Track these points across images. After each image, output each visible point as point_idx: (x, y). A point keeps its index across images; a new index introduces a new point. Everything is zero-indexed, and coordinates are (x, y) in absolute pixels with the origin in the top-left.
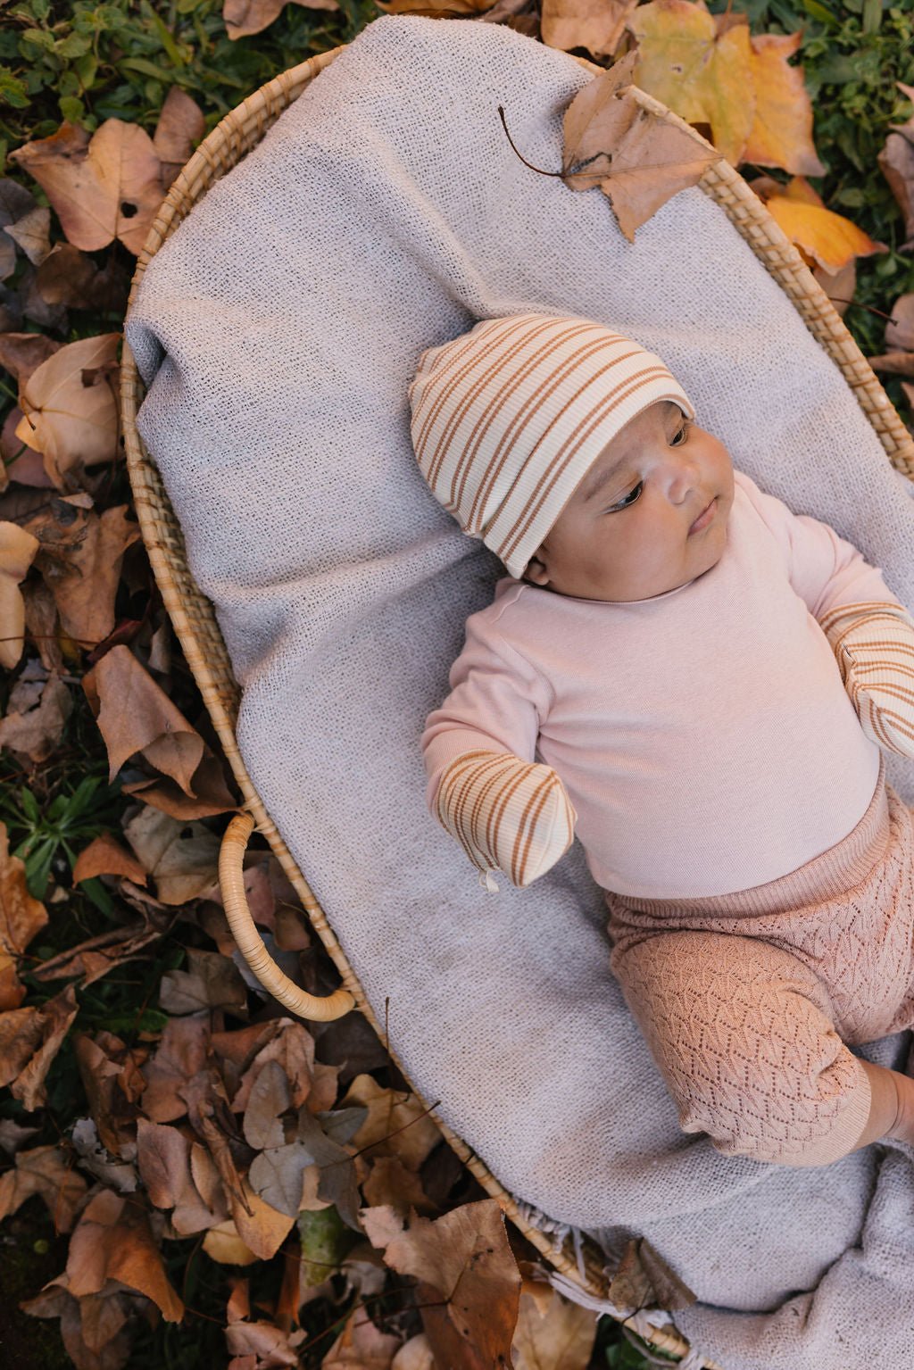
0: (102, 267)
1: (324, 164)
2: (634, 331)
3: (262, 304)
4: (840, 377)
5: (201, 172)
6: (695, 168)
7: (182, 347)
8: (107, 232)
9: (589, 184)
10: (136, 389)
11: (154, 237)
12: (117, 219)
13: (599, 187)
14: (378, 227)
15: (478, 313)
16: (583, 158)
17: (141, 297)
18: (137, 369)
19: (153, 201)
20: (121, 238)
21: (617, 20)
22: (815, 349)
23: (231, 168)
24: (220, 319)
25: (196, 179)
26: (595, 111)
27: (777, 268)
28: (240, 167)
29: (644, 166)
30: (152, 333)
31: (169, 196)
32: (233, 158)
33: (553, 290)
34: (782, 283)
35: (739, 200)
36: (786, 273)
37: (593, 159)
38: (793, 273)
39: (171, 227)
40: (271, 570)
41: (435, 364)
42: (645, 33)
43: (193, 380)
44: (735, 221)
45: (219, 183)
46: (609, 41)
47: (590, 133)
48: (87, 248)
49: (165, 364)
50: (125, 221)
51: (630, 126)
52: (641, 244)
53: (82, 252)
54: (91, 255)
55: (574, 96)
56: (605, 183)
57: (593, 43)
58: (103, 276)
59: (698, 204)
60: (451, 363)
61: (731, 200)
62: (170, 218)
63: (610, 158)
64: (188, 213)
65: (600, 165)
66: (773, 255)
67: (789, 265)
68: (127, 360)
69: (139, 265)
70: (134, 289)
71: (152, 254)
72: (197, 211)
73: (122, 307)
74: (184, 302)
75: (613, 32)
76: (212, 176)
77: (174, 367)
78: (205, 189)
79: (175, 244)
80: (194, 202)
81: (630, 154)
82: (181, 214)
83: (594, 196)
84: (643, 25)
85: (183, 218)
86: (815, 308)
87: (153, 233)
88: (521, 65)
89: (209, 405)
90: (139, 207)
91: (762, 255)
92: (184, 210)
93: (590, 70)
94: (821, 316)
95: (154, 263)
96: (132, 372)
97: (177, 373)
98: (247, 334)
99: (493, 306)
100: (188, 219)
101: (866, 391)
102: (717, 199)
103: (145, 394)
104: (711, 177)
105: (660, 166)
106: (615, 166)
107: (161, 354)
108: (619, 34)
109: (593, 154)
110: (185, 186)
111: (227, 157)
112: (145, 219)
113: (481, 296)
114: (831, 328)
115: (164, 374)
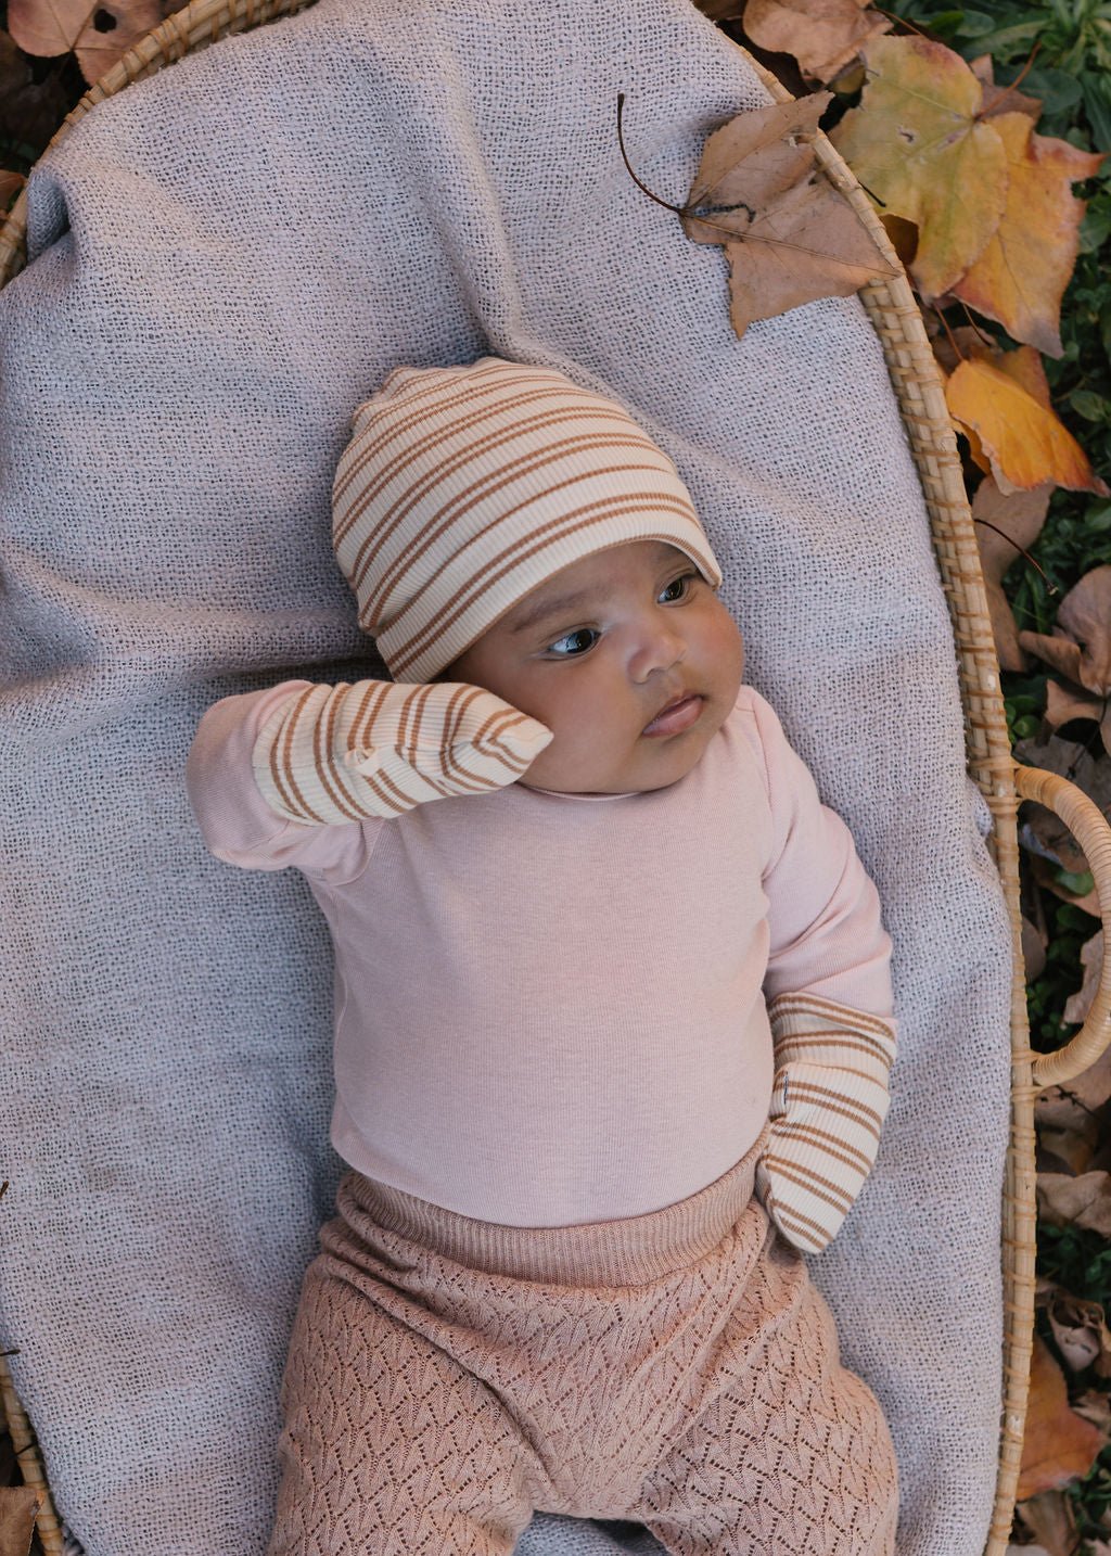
0: (38, 81)
1: (372, 72)
2: (695, 454)
3: (219, 216)
4: (946, 630)
5: (215, 14)
6: (858, 275)
7: (93, 228)
8: (63, 37)
9: (713, 238)
10: (13, 258)
11: (117, 73)
12: (83, 27)
13: (724, 247)
14: (410, 180)
15: (496, 343)
16: (717, 202)
17: (67, 143)
18: (25, 232)
19: (141, 23)
20: (79, 53)
21: (856, 39)
22: (931, 577)
23: (258, 24)
24: (156, 213)
25: (204, 21)
26: (756, 148)
27: (924, 451)
28: (265, 31)
29: (792, 244)
30: (63, 194)
31: (160, 30)
32: (265, 13)
33: (613, 356)
34: (922, 474)
35: (905, 341)
36: (931, 461)
37: (729, 209)
38: (940, 465)
39: (146, 70)
40: (90, 563)
41: (402, 388)
42: (881, 71)
43: (88, 275)
44: (891, 367)
45: (231, 40)
46: (830, 64)
47: (737, 173)
48: (28, 48)
49: (63, 241)
50: (93, 33)
51: (792, 186)
52: (751, 344)
53: (20, 51)
54: (31, 60)
55: (733, 116)
56: (733, 246)
57: (809, 56)
58: (36, 93)
59: (845, 324)
60: (419, 395)
61: (897, 336)
62: (149, 57)
63: (752, 215)
64: (175, 61)
65: (736, 220)
66: (924, 431)
67: (939, 453)
68: (17, 215)
69: (84, 101)
70: (65, 128)
71: (107, 94)
72: (187, 63)
73: (40, 142)
74: (119, 173)
75: (842, 53)
76: (228, 24)
77: (72, 249)
78: (212, 38)
79: (140, 93)
80: (190, 49)
81: (781, 220)
82: (167, 58)
83: (713, 257)
84: (882, 61)
85: (165, 66)
86: (951, 523)
87: (119, 66)
88: (680, 50)
89: (97, 315)
90: (121, 23)
91: (912, 425)
92: (172, 54)
93: (774, 94)
94: (955, 538)
95: (104, 106)
96: (17, 234)
97: (72, 259)
98: (181, 245)
99: (519, 343)
100: (171, 69)
101: (976, 661)
102: (879, 328)
103: (22, 268)
104: (882, 294)
105: (813, 253)
106: (755, 229)
107: (62, 227)
108: (846, 59)
109: (732, 201)
110: (186, 25)
111: (257, 9)
112: (121, 42)
113: (508, 326)
114: (962, 557)
115: (55, 252)
